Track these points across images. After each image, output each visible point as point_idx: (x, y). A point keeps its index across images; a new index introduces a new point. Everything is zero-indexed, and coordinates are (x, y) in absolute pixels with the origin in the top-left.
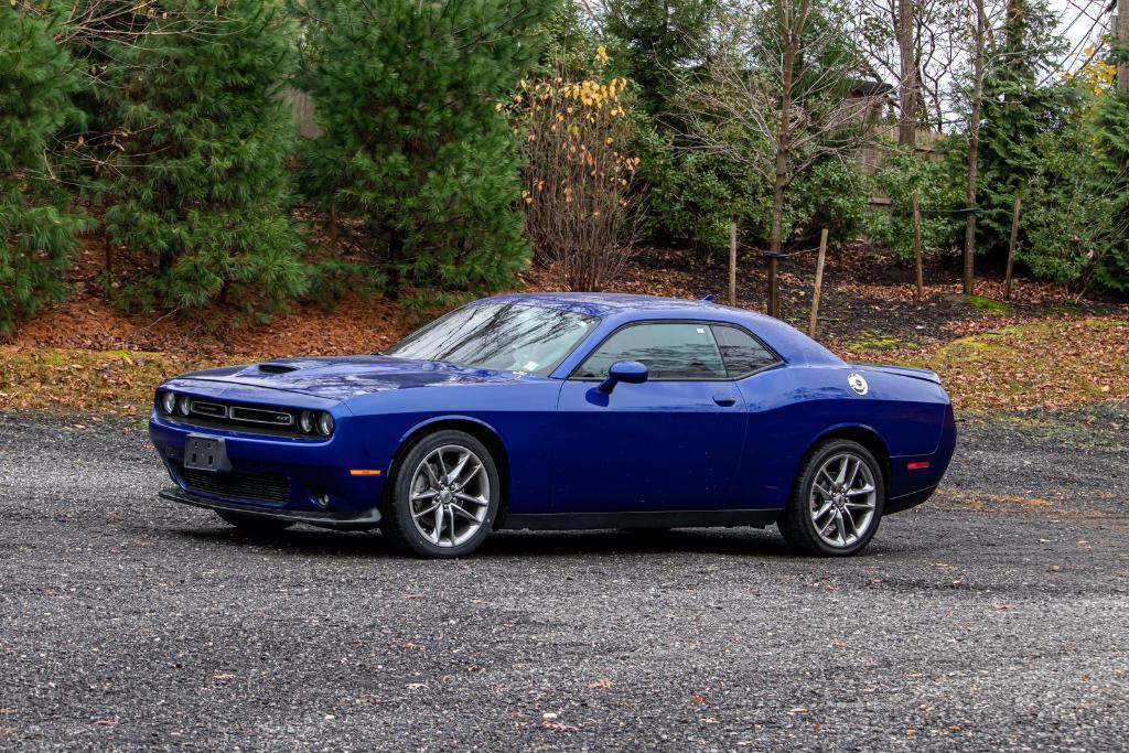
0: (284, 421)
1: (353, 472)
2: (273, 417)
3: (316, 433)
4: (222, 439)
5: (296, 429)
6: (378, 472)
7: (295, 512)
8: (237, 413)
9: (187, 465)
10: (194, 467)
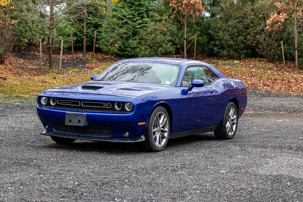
0: (108, 106)
1: (140, 124)
2: (102, 105)
3: (123, 110)
4: (85, 114)
5: (113, 109)
6: (144, 123)
7: (114, 139)
8: (84, 104)
9: (67, 124)
10: (70, 124)
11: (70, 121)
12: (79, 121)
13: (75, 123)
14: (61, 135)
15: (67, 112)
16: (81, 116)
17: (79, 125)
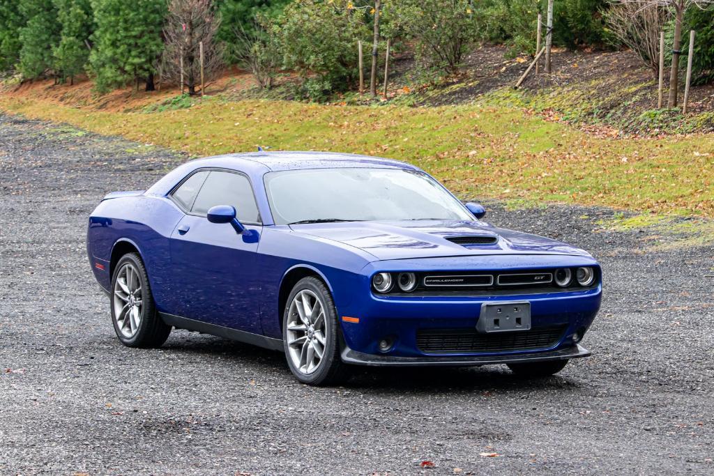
9: (488, 330)
10: (497, 330)
11: (496, 322)
12: (518, 321)
13: (507, 326)
14: (443, 359)
15: (485, 303)
16: (521, 306)
17: (519, 328)
